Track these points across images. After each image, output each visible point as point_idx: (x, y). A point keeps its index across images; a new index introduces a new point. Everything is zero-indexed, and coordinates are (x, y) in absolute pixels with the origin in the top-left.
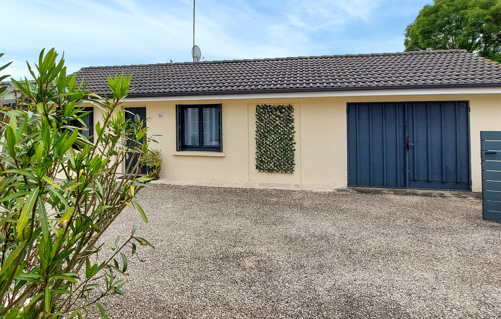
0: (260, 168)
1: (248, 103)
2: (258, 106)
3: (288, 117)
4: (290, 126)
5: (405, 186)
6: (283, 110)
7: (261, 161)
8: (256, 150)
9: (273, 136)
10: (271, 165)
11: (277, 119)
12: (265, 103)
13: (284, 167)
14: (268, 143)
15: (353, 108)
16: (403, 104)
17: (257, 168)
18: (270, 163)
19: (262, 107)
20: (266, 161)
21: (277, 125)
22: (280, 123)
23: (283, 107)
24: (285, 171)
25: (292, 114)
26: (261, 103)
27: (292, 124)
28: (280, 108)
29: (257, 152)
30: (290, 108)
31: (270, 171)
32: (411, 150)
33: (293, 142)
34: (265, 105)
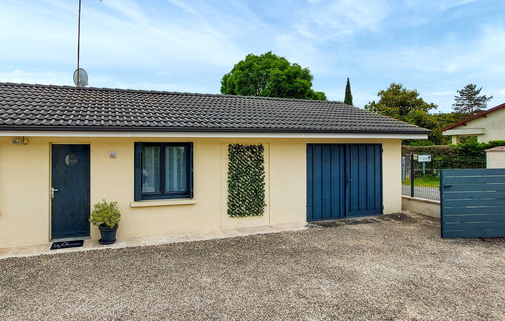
0: (232, 213)
1: (221, 142)
2: (230, 145)
3: (259, 157)
4: (261, 166)
5: (345, 216)
6: (254, 150)
7: (233, 205)
8: (227, 194)
9: (245, 177)
10: (243, 208)
11: (249, 159)
12: (237, 142)
13: (255, 209)
14: (240, 185)
15: (312, 148)
16: (344, 146)
17: (228, 213)
18: (242, 206)
19: (234, 146)
20: (238, 205)
21: (249, 166)
22: (251, 164)
23: (254, 147)
24: (256, 213)
25: (262, 154)
26: (234, 143)
27: (262, 164)
28: (251, 148)
29: (229, 196)
30: (261, 148)
31: (242, 214)
32: (349, 184)
33: (263, 182)
34: (237, 144)
